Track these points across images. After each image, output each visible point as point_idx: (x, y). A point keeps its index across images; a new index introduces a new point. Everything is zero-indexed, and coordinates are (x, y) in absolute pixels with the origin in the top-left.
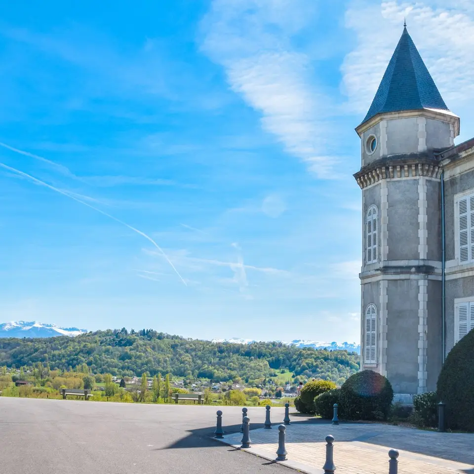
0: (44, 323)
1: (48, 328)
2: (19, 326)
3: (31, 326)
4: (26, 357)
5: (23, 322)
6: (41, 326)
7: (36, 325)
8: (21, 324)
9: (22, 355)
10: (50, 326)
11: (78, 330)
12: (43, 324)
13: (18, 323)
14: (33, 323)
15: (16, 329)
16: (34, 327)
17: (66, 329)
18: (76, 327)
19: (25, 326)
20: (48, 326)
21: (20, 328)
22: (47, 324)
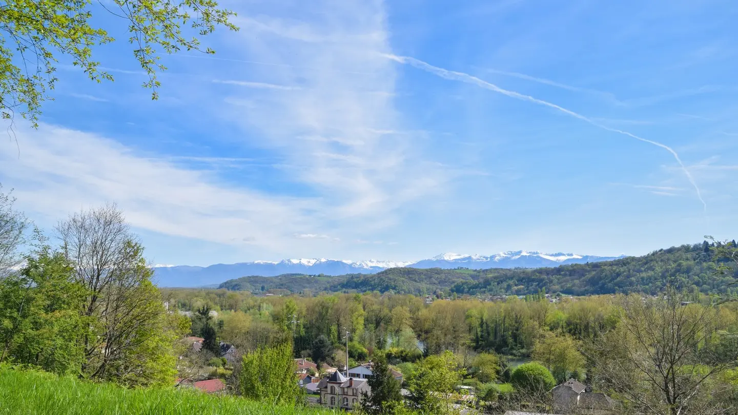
0: (530, 251)
1: (535, 255)
2: (509, 256)
3: (519, 255)
4: (609, 282)
5: (511, 252)
6: (529, 255)
7: (524, 254)
8: (509, 254)
9: (603, 281)
10: (537, 253)
11: (564, 255)
12: (530, 253)
13: (506, 253)
14: (520, 252)
15: (505, 260)
16: (522, 256)
17: (552, 255)
18: (561, 252)
19: (513, 256)
20: (534, 253)
21: (510, 258)
22: (533, 251)
